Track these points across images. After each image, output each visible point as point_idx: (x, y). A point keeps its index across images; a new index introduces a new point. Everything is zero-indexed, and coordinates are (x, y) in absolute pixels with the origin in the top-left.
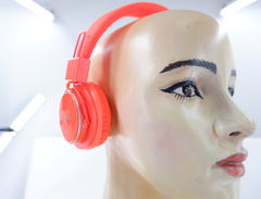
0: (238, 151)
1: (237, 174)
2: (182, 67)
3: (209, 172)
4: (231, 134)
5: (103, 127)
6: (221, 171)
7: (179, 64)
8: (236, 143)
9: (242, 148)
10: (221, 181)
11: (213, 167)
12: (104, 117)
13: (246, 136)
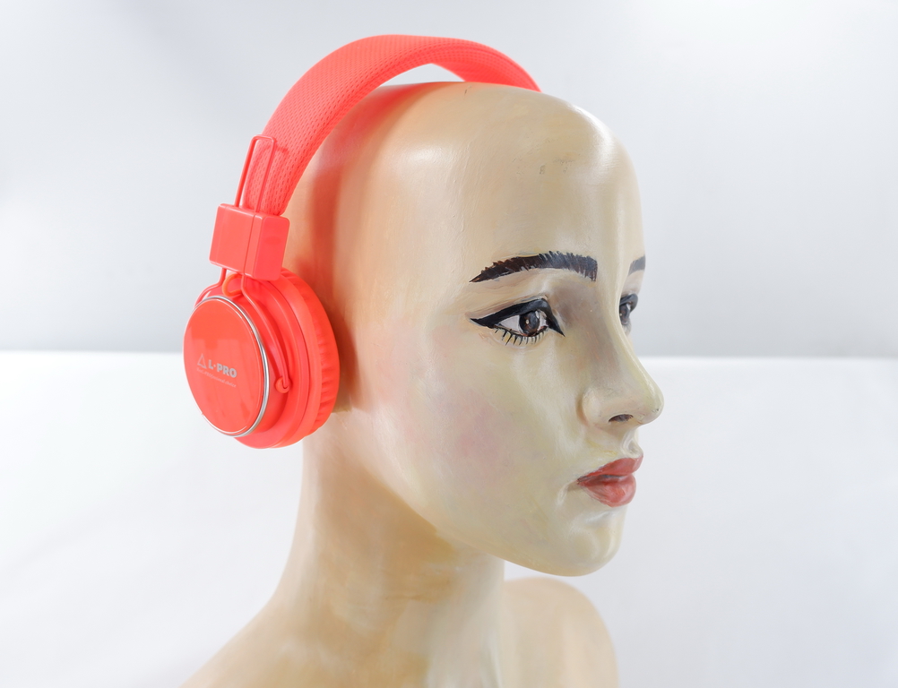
0: (624, 452)
1: (617, 500)
2: (523, 272)
3: (561, 499)
4: (613, 419)
5: (323, 394)
6: (585, 494)
7: (516, 264)
8: (620, 436)
9: (633, 448)
10: (587, 514)
11: (570, 488)
12: (326, 372)
13: (641, 423)
